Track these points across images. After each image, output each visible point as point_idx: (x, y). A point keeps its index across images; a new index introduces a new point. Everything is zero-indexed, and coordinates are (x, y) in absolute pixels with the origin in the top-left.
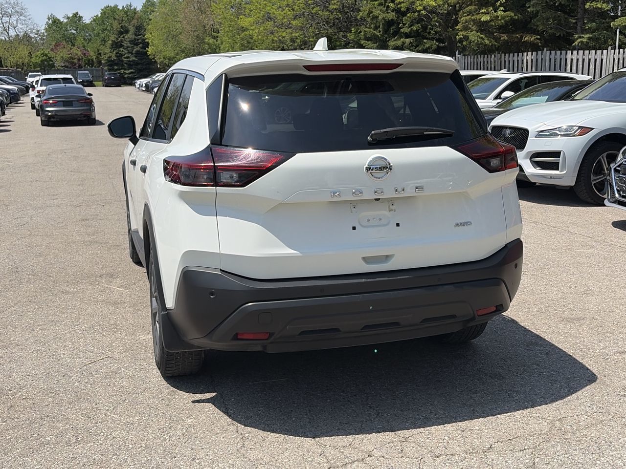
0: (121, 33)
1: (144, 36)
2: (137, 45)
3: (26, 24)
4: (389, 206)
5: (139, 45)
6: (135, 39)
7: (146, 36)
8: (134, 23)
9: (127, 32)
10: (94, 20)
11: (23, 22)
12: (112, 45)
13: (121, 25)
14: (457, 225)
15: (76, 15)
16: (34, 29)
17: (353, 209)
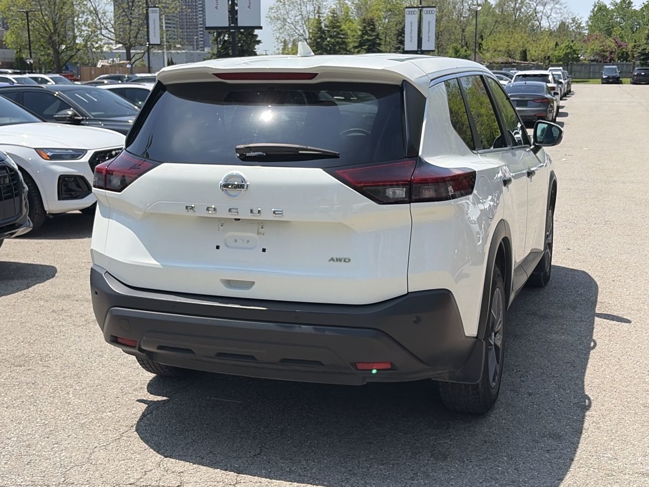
4: (258, 229)
14: (332, 259)
17: (221, 227)
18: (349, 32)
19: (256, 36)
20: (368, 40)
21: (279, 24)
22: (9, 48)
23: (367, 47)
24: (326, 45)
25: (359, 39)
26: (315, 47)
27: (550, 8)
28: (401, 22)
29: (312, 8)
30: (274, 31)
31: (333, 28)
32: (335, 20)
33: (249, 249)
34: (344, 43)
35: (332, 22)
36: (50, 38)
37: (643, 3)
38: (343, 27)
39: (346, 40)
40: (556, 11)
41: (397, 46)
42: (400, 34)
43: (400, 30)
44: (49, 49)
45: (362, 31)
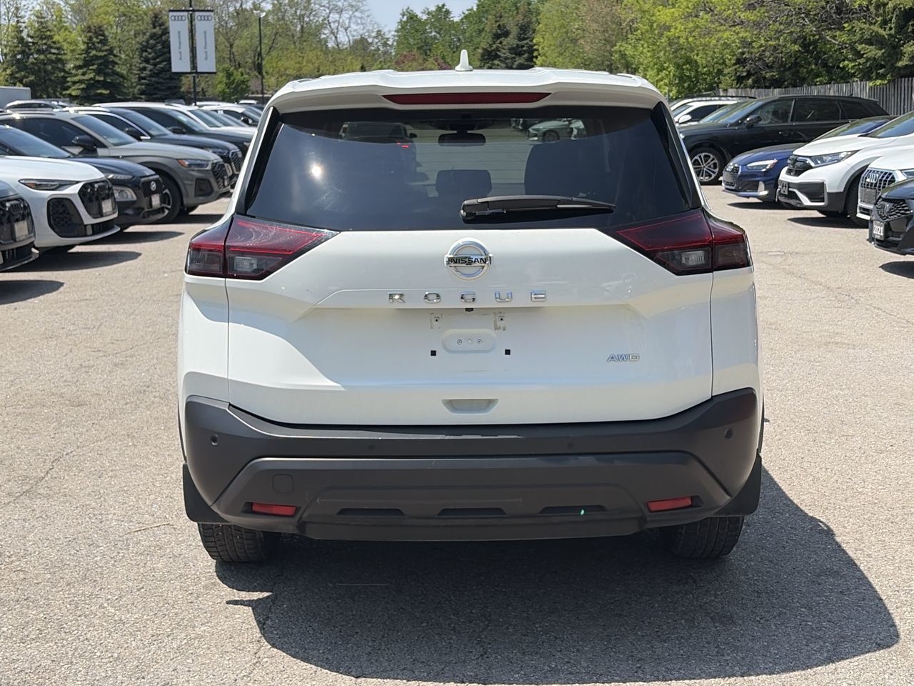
0: (497, 36)
1: (531, 41)
2: (520, 54)
3: (362, 24)
4: (495, 322)
5: (523, 54)
6: (518, 45)
7: (534, 41)
8: (518, 21)
9: (506, 34)
10: (466, 17)
11: (359, 21)
12: (483, 55)
13: (498, 24)
14: (612, 358)
15: (439, 9)
16: (373, 32)
18: (65, 46)
20: (97, 57)
23: (96, 66)
24: (32, 63)
25: (84, 55)
26: (14, 67)
27: (348, 16)
28: (144, 31)
31: (42, 39)
32: (43, 28)
33: (483, 352)
34: (60, 60)
35: (38, 30)
37: (463, 13)
38: (56, 38)
39: (64, 57)
40: (357, 21)
41: (141, 66)
42: (144, 49)
43: (144, 43)
45: (88, 43)
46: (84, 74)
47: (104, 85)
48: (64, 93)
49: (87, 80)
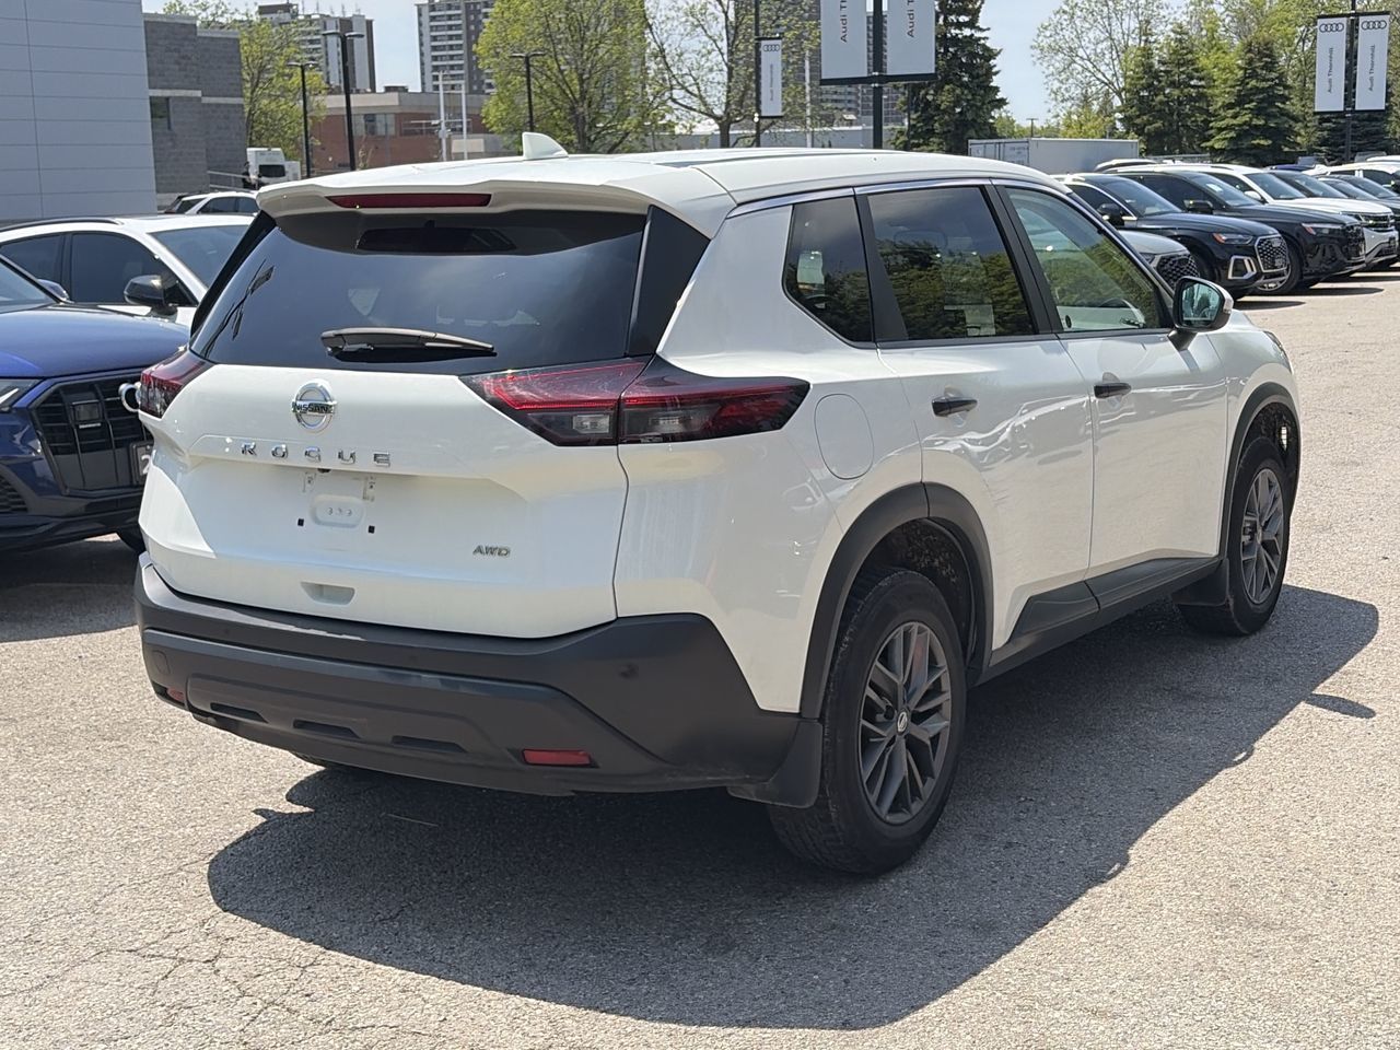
4: (365, 490)
14: (479, 550)
17: (308, 485)
18: (1216, 72)
19: (996, 89)
20: (1258, 90)
21: (1059, 60)
22: (492, 133)
23: (1254, 104)
24: (1161, 103)
25: (1238, 88)
26: (1134, 109)
29: (1134, 24)
30: (1047, 77)
31: (1179, 65)
32: (1183, 48)
33: (347, 526)
34: (1202, 96)
35: (1175, 52)
36: (573, 109)
38: (1203, 62)
39: (1209, 91)
44: (570, 134)
45: (1246, 69)
46: (1235, 116)
47: (1264, 131)
48: (1203, 145)
49: (1239, 125)
